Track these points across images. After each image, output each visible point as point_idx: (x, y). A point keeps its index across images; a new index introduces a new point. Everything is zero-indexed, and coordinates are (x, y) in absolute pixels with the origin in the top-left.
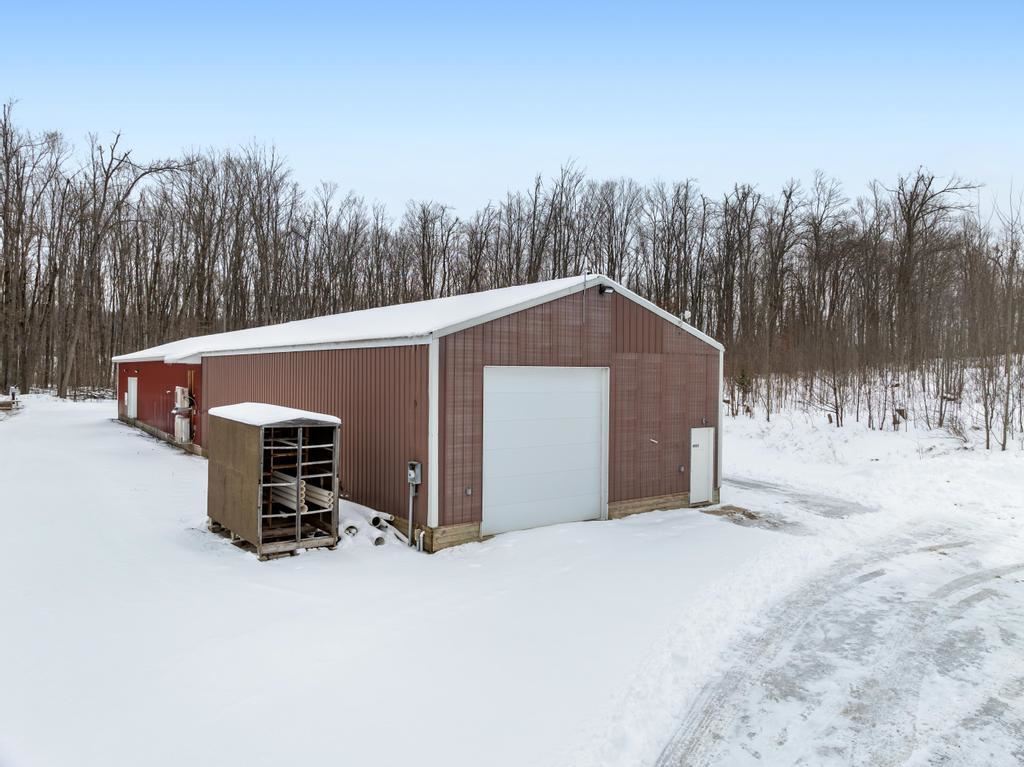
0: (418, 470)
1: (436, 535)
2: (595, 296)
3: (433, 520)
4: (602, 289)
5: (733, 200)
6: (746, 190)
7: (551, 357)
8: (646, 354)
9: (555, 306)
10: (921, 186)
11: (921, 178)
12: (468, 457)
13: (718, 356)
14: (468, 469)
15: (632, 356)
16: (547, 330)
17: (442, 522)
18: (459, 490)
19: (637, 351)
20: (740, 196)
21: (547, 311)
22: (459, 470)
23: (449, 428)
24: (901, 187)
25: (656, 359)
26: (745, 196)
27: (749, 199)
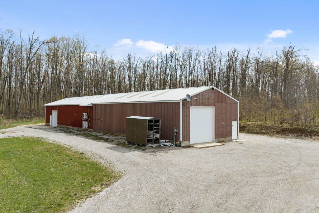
0: (177, 129)
1: (182, 143)
2: (211, 90)
3: (181, 140)
4: (213, 89)
5: (231, 53)
6: (235, 50)
7: (203, 104)
8: (222, 104)
9: (204, 93)
10: (291, 49)
11: (290, 47)
12: (187, 126)
13: (238, 104)
14: (187, 129)
15: (219, 104)
16: (202, 98)
17: (183, 140)
18: (186, 133)
19: (220, 103)
20: (233, 51)
21: (202, 94)
22: (186, 129)
23: (184, 120)
24: (285, 50)
25: (224, 105)
26: (235, 52)
27: (236, 53)
